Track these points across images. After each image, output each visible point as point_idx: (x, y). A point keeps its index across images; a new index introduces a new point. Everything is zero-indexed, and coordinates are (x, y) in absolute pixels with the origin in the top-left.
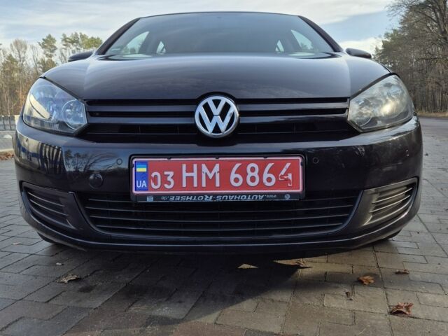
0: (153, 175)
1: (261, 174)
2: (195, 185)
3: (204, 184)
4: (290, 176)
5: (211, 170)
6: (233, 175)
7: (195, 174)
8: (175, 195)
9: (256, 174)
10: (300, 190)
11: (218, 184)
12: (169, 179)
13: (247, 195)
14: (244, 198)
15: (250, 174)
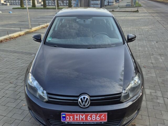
0: (67, 117)
1: (96, 117)
2: (78, 120)
3: (81, 120)
4: (104, 118)
5: (82, 116)
6: (88, 117)
7: (78, 117)
8: (73, 122)
9: (94, 117)
10: (106, 121)
11: (84, 120)
12: (71, 118)
13: (92, 122)
14: (91, 123)
15: (93, 117)
